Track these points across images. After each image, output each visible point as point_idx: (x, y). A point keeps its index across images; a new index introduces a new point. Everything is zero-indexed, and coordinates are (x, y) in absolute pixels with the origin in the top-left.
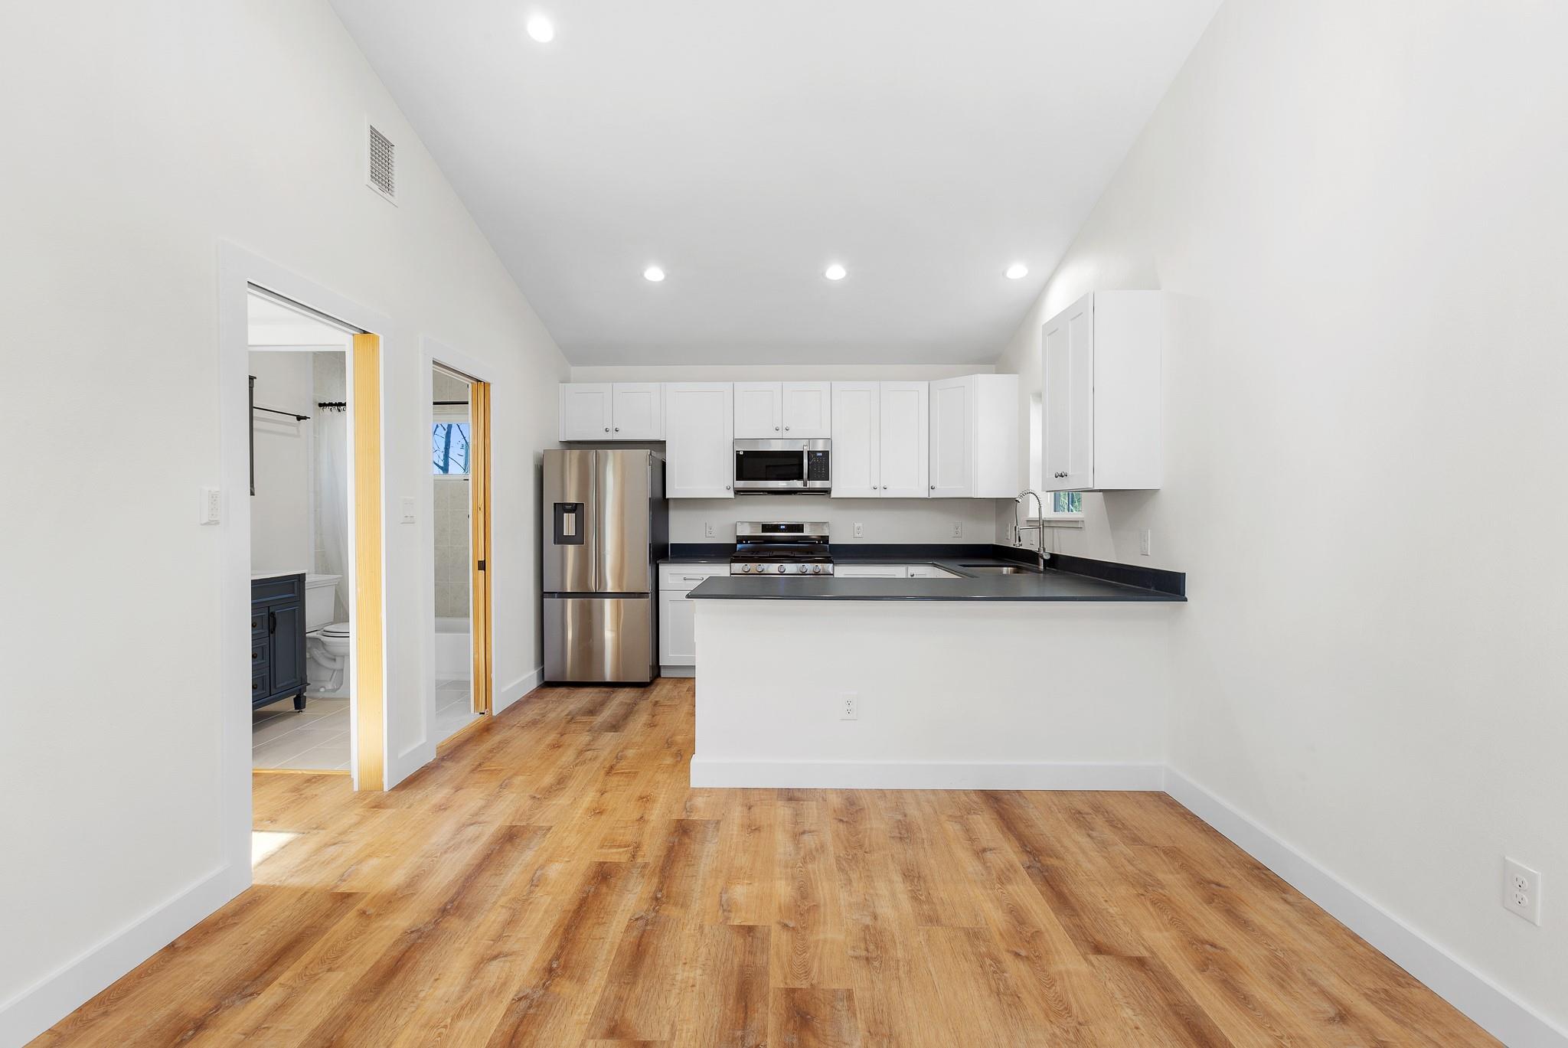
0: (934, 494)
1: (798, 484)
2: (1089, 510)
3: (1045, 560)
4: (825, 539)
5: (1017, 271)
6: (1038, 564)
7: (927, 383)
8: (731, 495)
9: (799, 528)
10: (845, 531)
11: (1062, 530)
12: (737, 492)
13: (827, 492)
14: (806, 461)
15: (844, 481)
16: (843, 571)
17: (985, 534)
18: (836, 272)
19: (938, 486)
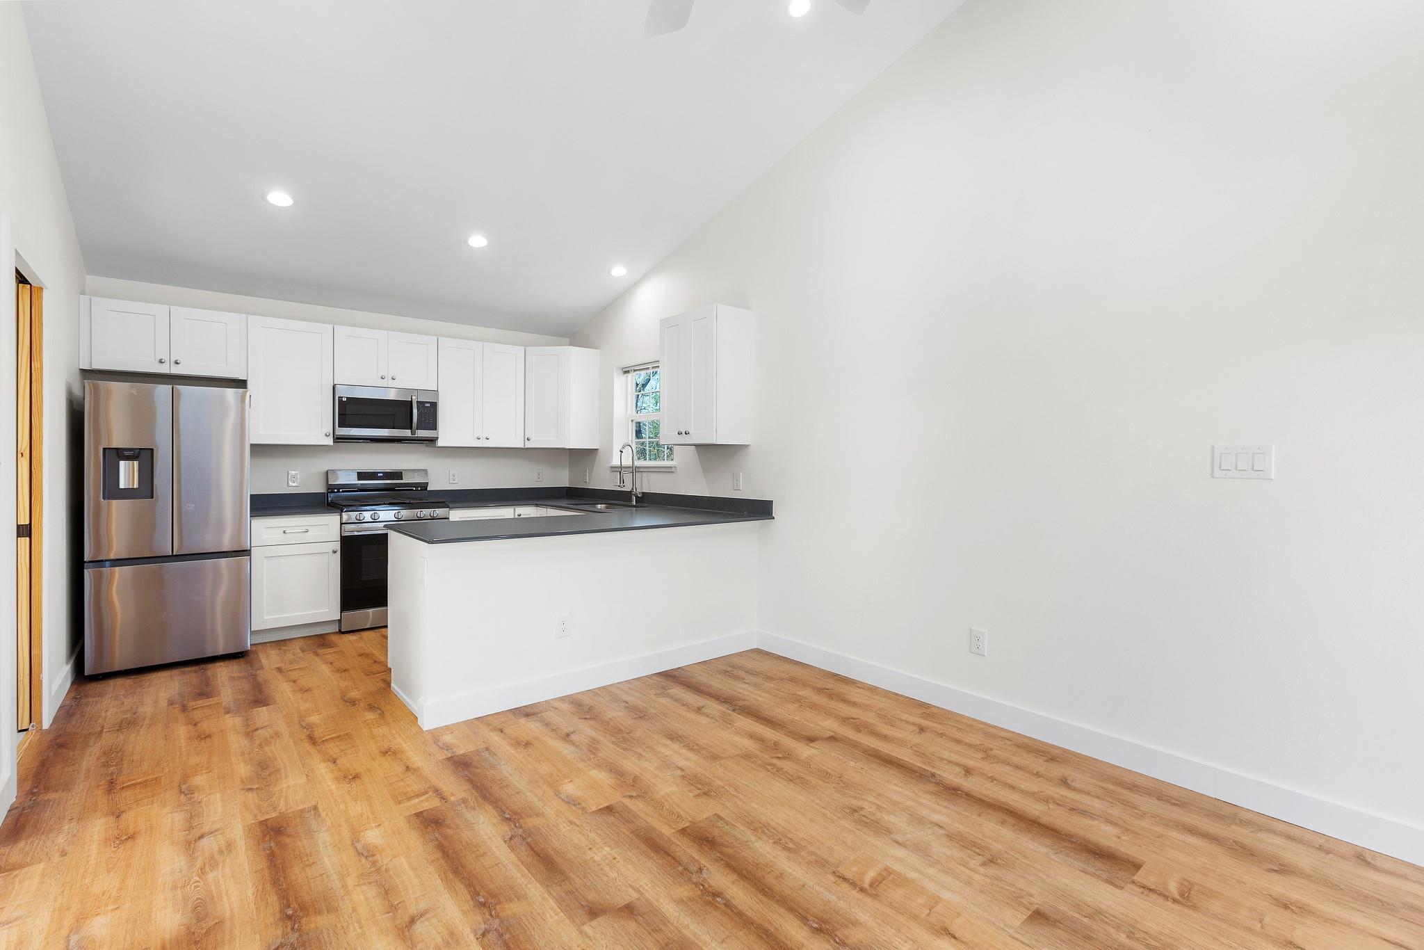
0: (528, 445)
1: (407, 433)
2: (683, 459)
3: (637, 497)
4: (424, 486)
5: (619, 271)
6: (631, 501)
7: (524, 348)
8: (330, 442)
9: (397, 475)
10: (442, 476)
11: (652, 475)
12: (338, 439)
13: (432, 441)
14: (415, 411)
15: (449, 432)
16: (457, 515)
17: (561, 478)
18: (477, 241)
19: (533, 438)
